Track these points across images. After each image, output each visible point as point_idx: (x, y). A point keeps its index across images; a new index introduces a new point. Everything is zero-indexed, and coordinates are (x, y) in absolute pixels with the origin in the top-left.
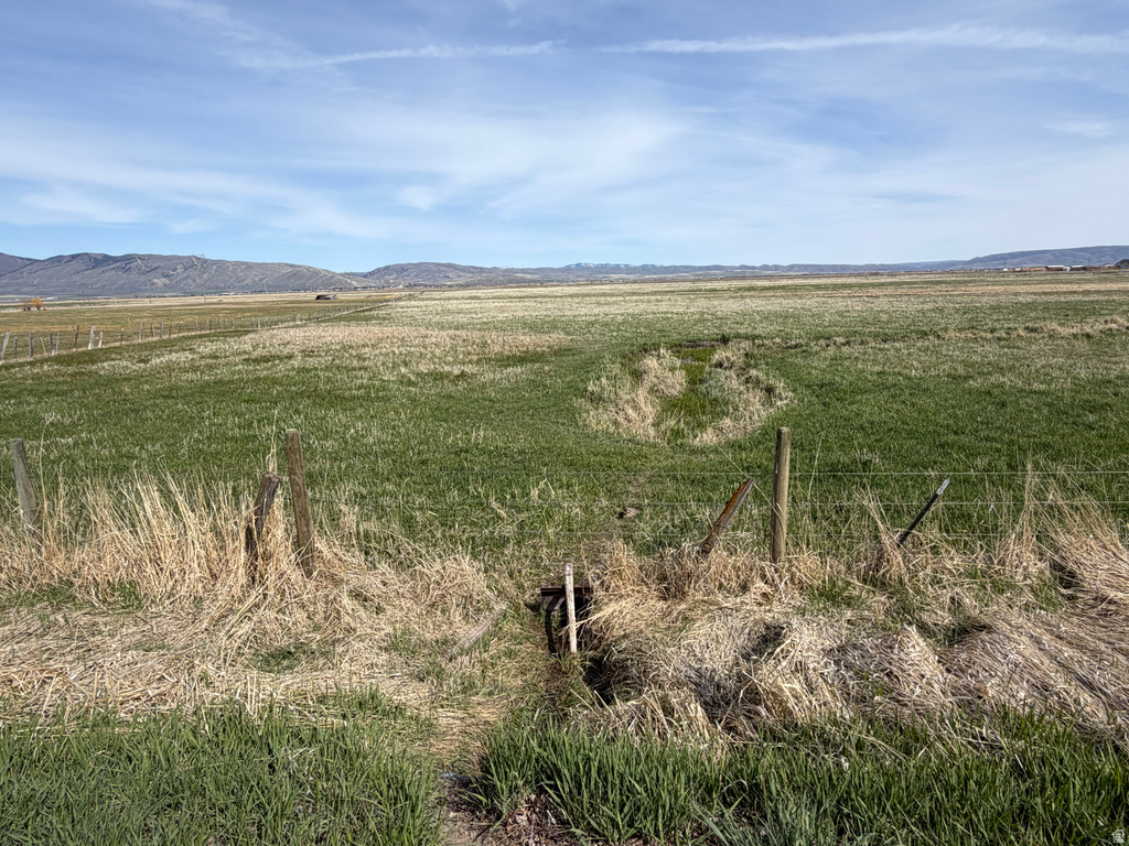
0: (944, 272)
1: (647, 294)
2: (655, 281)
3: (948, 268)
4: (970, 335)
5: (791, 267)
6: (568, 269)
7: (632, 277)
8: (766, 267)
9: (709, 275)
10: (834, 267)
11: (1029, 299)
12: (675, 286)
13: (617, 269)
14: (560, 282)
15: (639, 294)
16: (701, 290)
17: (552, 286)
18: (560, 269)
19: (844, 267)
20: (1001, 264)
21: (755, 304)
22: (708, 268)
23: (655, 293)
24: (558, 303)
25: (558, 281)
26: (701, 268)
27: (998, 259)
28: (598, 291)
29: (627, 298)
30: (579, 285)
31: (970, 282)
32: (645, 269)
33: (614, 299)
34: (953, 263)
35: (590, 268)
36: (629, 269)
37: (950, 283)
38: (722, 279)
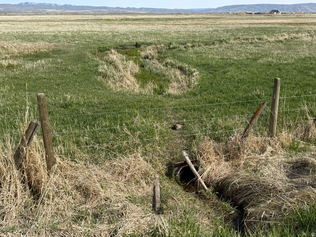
0: (207, 14)
1: (74, 21)
2: (73, 14)
3: (208, 11)
4: (238, 42)
5: (141, 9)
6: (20, 5)
7: (59, 11)
8: (129, 9)
9: (101, 11)
10: (160, 10)
11: (247, 26)
12: (86, 17)
13: (50, 6)
14: (17, 13)
15: (69, 21)
16: (102, 20)
17: (12, 15)
18: (15, 5)
19: (165, 10)
20: (228, 11)
21: (133, 27)
22: (100, 8)
23: (78, 20)
24: (24, 25)
25: (15, 12)
26: (96, 8)
27: (226, 8)
28: (45, 19)
29: (64, 23)
30: (29, 15)
31: (221, 18)
32: (66, 7)
33: (56, 23)
34: (210, 10)
35: (34, 5)
36: (57, 7)
37: (213, 18)
38: (108, 14)
